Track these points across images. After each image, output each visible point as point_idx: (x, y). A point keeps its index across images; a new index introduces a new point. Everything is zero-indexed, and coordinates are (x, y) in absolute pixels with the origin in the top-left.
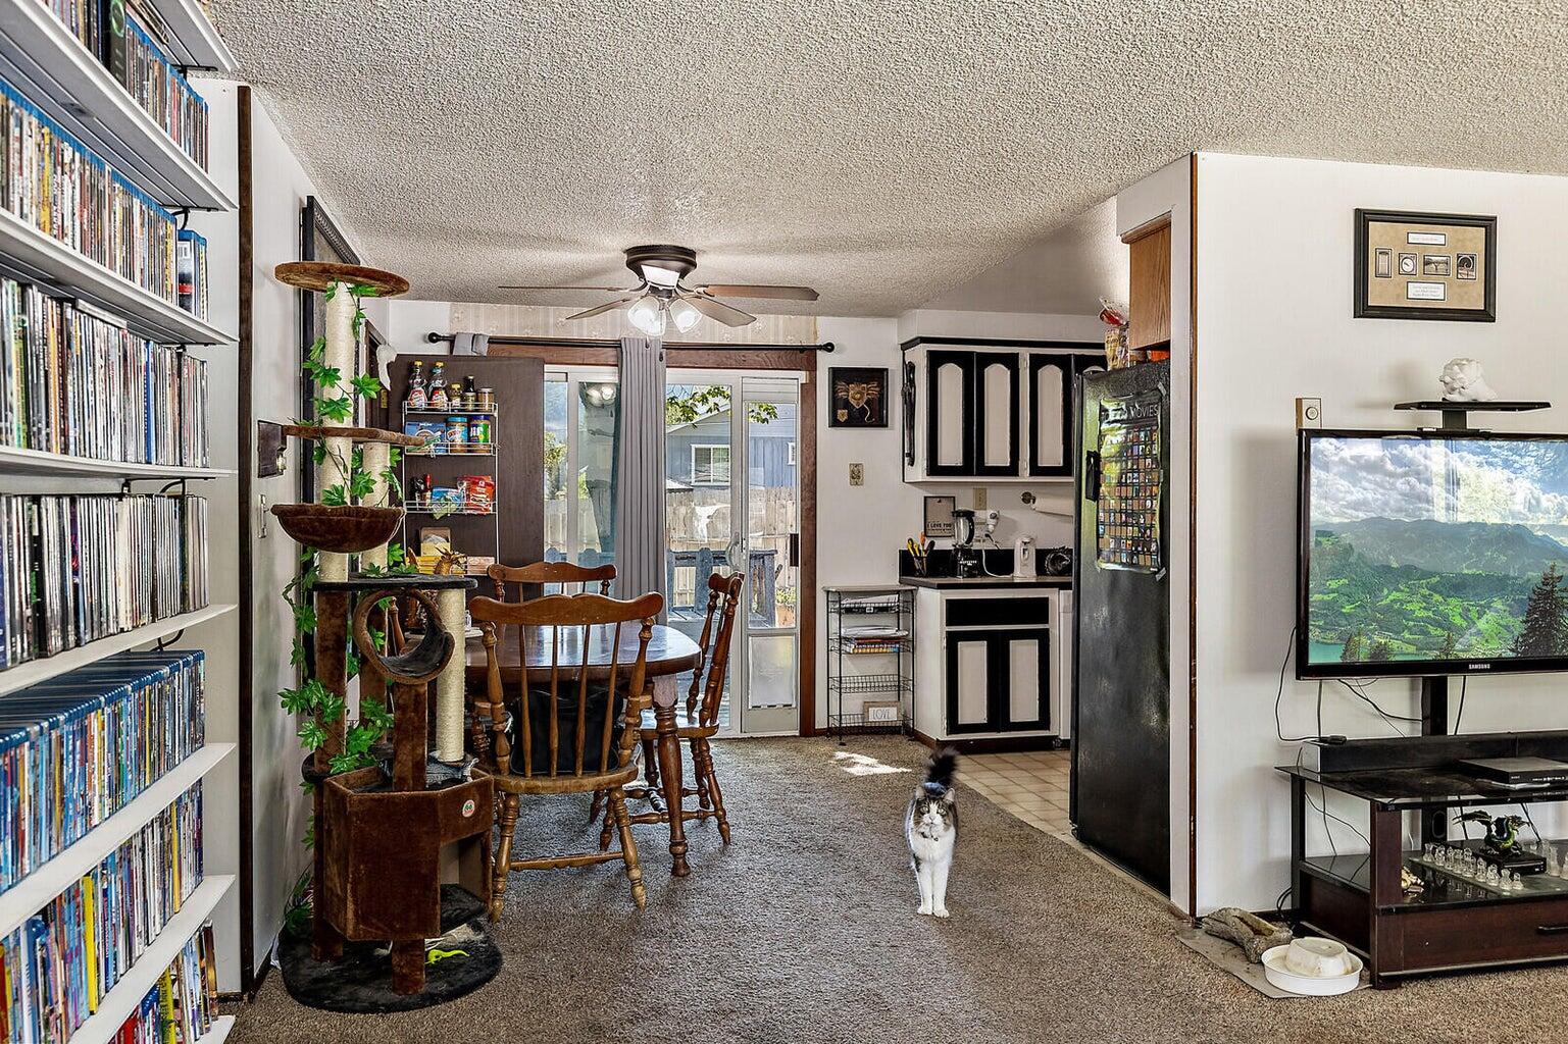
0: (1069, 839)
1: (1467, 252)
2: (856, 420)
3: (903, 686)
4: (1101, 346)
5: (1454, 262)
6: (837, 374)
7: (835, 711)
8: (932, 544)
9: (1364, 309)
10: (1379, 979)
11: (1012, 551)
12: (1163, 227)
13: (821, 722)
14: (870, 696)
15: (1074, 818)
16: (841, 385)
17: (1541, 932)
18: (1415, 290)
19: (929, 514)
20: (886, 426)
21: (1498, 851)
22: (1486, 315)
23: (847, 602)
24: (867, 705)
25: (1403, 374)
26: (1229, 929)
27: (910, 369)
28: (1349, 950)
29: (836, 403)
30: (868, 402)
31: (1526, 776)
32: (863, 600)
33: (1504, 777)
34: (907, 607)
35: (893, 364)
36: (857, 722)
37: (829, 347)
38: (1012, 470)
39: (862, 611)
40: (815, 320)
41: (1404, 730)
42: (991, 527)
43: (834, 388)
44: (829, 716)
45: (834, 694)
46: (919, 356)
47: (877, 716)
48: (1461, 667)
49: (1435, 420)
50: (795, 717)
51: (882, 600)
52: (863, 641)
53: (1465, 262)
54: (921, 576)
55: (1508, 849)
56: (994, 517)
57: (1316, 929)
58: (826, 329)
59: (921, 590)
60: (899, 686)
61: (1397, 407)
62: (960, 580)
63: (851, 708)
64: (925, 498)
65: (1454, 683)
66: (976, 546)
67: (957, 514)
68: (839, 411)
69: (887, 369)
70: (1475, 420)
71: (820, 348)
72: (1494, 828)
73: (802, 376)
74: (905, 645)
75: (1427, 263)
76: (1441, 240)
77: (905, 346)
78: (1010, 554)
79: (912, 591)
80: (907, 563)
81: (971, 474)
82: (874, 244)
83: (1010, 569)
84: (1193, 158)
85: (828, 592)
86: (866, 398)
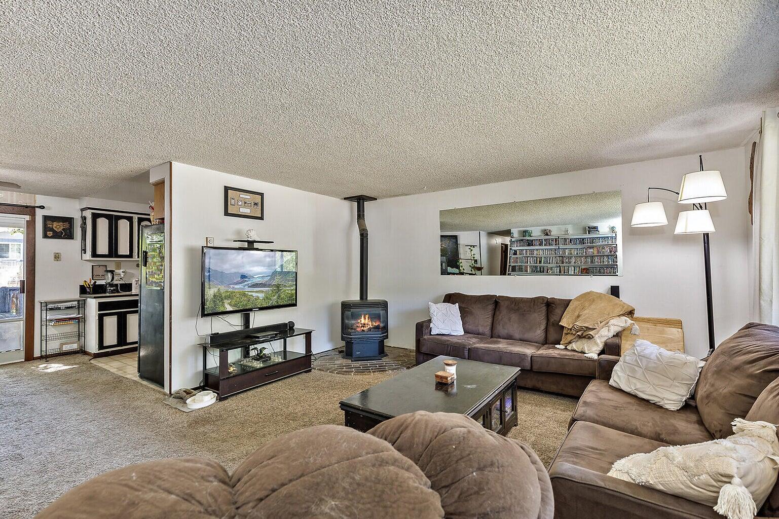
0: (137, 379)
1: (256, 202)
2: (57, 236)
3: (81, 335)
4: (149, 215)
5: (253, 204)
6: (46, 218)
7: (44, 349)
8: (95, 282)
9: (227, 213)
10: (220, 399)
11: (131, 284)
12: (162, 183)
13: (37, 354)
14: (64, 341)
15: (139, 371)
16: (49, 222)
17: (266, 376)
18: (242, 210)
19: (94, 272)
20: (73, 239)
21: (260, 357)
22: (261, 218)
23: (50, 306)
24: (62, 345)
25: (239, 232)
26: (181, 395)
27: (84, 219)
28: (214, 392)
29: (46, 229)
30: (63, 229)
31: (264, 337)
32: (60, 305)
33: (258, 337)
34: (81, 305)
35: (77, 216)
36: (58, 351)
37: (42, 207)
38: (131, 256)
39: (59, 309)
40: (35, 196)
41: (239, 328)
42: (122, 276)
43: (45, 223)
44: (41, 351)
45: (44, 343)
46: (88, 214)
47: (66, 348)
48: (251, 310)
49: (246, 245)
50: (23, 354)
51: (69, 304)
52: (59, 320)
53: (256, 204)
54: (90, 294)
55: (262, 356)
56: (123, 272)
57: (208, 389)
58: (40, 200)
59: (88, 299)
60: (79, 335)
61: (234, 241)
62: (108, 295)
63: (53, 346)
64: (92, 266)
65: (252, 315)
66: (115, 282)
67: (108, 271)
68: (48, 232)
69: (73, 218)
70: (256, 245)
71: (37, 207)
72: (259, 351)
73: (28, 218)
74: (81, 321)
75: (245, 203)
76: (249, 197)
77: (82, 210)
78: (130, 285)
79: (84, 300)
80: (83, 290)
81: (112, 257)
82: (52, 171)
83: (130, 290)
84: (171, 163)
85: (41, 303)
86: (62, 228)
